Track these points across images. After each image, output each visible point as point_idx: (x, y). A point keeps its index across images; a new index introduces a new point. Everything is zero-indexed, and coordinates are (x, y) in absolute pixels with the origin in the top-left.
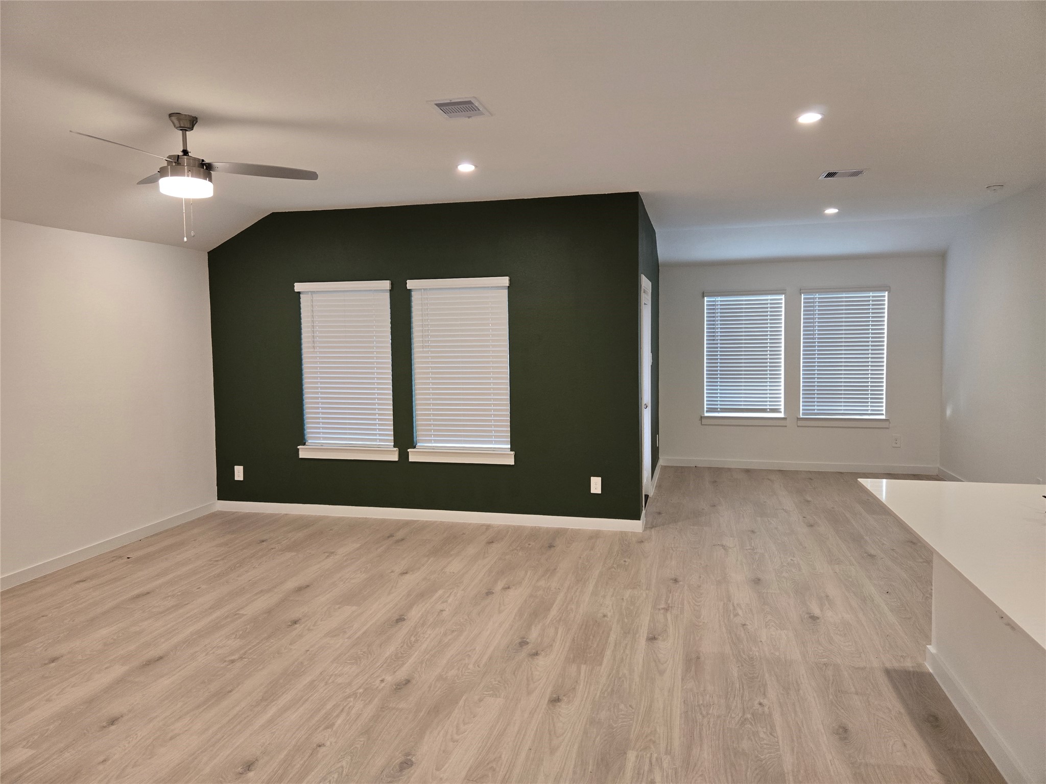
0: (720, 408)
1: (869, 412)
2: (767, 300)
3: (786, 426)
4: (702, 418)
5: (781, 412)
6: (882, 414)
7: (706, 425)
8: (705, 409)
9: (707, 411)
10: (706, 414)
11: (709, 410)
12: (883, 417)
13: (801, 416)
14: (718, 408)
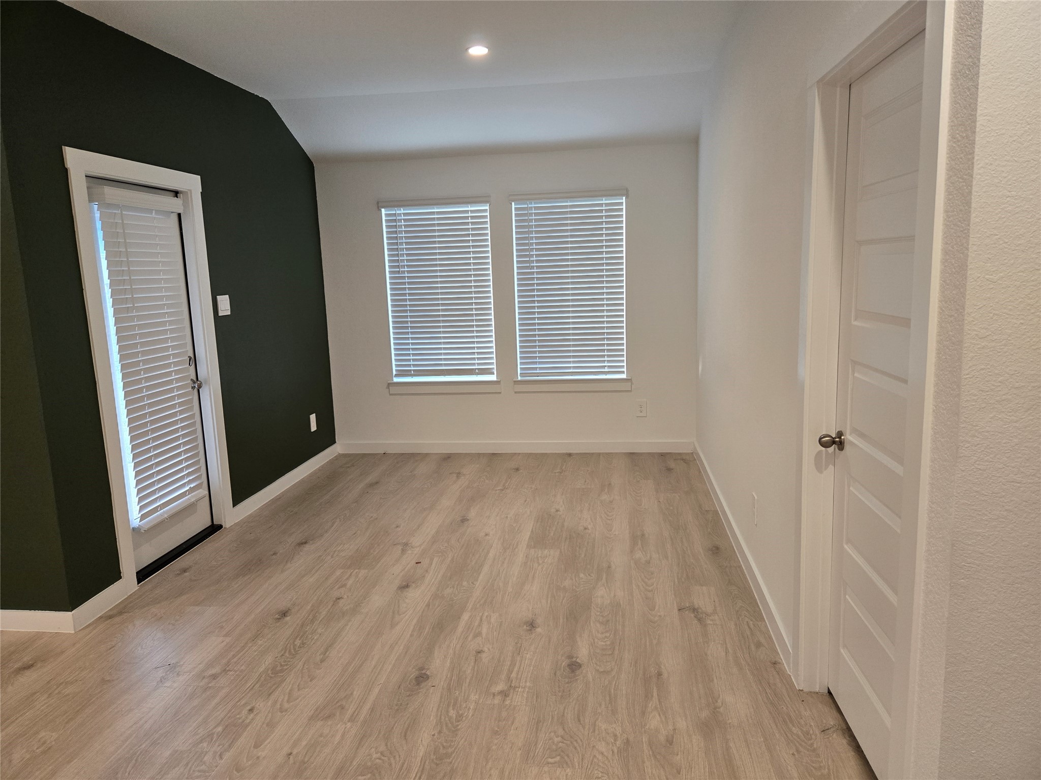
0: (413, 370)
1: (606, 370)
2: (467, 212)
3: (500, 393)
4: (391, 385)
5: (493, 373)
6: (623, 372)
7: (395, 394)
8: (394, 375)
9: (396, 376)
10: (396, 380)
11: (401, 374)
12: (624, 376)
13: (519, 378)
14: (411, 370)
